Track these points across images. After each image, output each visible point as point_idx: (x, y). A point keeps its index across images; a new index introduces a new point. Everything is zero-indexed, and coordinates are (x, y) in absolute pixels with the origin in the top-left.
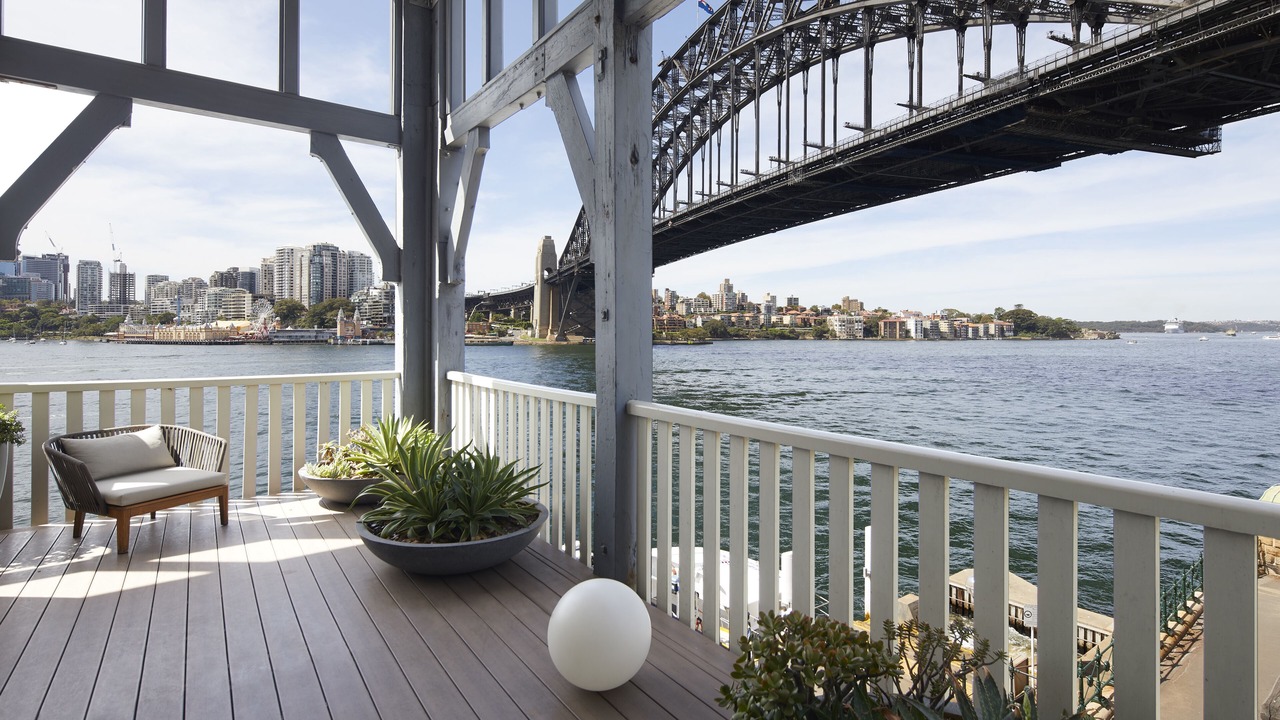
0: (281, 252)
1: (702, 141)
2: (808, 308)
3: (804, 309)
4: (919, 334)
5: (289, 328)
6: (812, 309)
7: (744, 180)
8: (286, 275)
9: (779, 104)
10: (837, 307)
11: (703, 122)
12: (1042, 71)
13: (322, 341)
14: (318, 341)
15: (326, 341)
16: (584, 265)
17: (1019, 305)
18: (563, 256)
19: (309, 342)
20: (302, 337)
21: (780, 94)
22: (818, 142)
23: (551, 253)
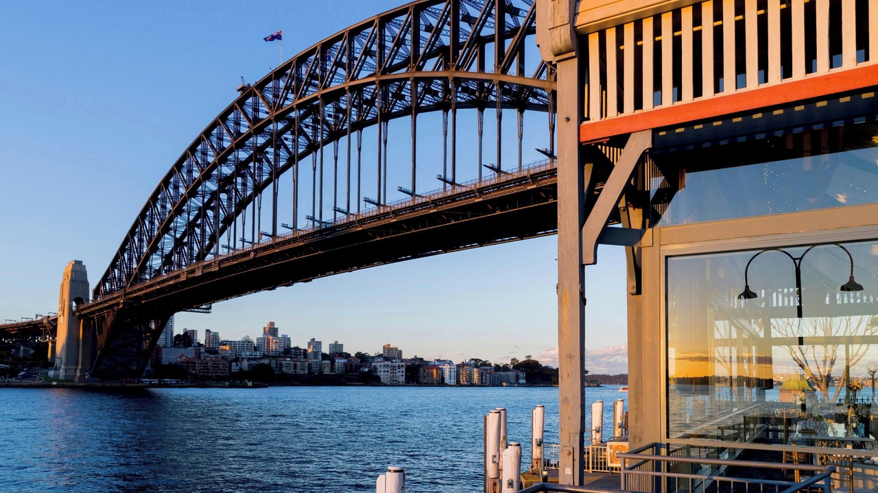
3: (349, 355)
4: (453, 380)
6: (355, 355)
9: (315, 169)
10: (380, 356)
12: (532, 172)
16: (131, 296)
17: (529, 356)
18: (99, 286)
21: (315, 161)
22: (344, 208)
23: (82, 282)
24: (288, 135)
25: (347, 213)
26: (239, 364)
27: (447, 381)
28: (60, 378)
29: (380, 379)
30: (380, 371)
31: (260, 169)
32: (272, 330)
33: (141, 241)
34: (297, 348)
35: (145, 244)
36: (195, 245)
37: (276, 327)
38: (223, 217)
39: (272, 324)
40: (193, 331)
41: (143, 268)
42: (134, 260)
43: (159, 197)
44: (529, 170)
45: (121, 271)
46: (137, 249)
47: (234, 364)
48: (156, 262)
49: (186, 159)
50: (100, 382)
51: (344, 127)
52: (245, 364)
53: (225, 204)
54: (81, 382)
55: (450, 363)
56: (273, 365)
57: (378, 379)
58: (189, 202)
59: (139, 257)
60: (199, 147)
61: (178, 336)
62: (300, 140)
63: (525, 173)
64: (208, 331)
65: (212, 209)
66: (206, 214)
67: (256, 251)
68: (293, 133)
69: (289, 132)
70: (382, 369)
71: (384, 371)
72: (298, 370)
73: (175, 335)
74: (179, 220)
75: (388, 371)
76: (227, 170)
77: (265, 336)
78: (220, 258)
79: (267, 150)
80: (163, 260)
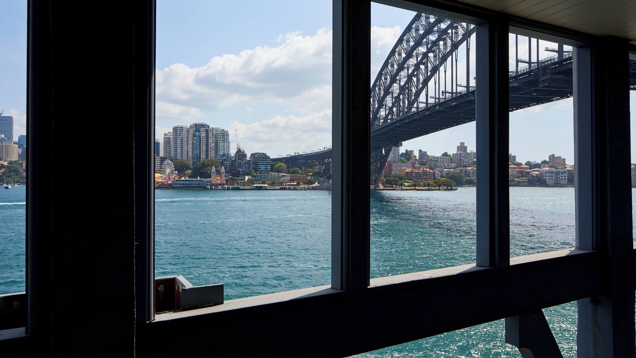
0: (175, 129)
2: (524, 163)
3: (521, 164)
5: (183, 179)
6: (526, 164)
7: (459, 91)
8: (179, 143)
10: (545, 162)
13: (202, 187)
14: (200, 187)
15: (205, 187)
19: (195, 187)
20: (191, 184)
29: (546, 182)
30: (546, 176)
31: (456, 33)
32: (463, 148)
36: (413, 88)
37: (465, 145)
38: (431, 68)
39: (462, 144)
40: (411, 151)
47: (436, 172)
48: (383, 113)
52: (445, 172)
53: (432, 59)
56: (463, 173)
57: (545, 181)
58: (408, 62)
60: (413, 26)
61: (402, 153)
64: (420, 151)
65: (423, 64)
66: (419, 68)
67: (440, 105)
70: (547, 175)
71: (549, 176)
73: (400, 153)
74: (402, 74)
75: (552, 176)
76: (432, 38)
77: (458, 152)
78: (420, 110)
79: (448, 32)
80: (387, 112)
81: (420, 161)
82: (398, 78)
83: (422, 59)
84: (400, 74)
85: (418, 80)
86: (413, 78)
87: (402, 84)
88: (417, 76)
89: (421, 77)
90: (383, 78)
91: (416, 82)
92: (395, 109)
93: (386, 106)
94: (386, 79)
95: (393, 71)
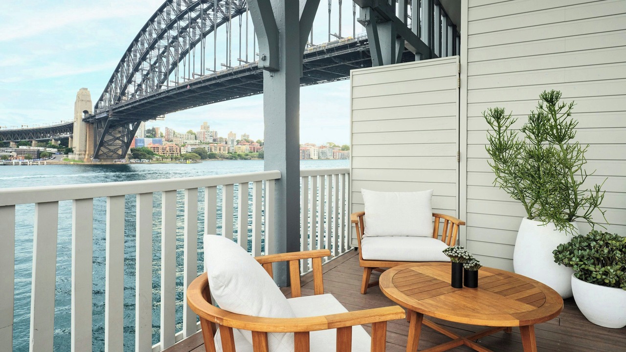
1: (184, 54)
4: (316, 157)
6: (257, 142)
7: (208, 74)
11: (185, 42)
16: (116, 111)
18: (98, 103)
23: (88, 101)
24: (210, 12)
25: (246, 62)
26: (186, 148)
27: (312, 156)
28: (76, 159)
32: (206, 127)
33: (122, 76)
34: (221, 138)
35: (125, 77)
37: (208, 124)
39: (206, 123)
40: (157, 128)
41: (123, 93)
42: (118, 88)
43: (132, 49)
44: (358, 38)
45: (110, 95)
46: (120, 81)
47: (182, 148)
48: (131, 89)
49: (148, 27)
50: (100, 161)
51: (245, 7)
52: (189, 149)
54: (89, 162)
55: (314, 145)
56: (207, 149)
59: (121, 86)
60: (156, 19)
62: (218, 15)
63: (356, 40)
64: (167, 128)
67: (191, 85)
68: (213, 11)
69: (211, 10)
72: (222, 151)
76: (183, 24)
77: (202, 131)
78: (170, 89)
79: (197, 21)
80: (136, 88)
81: (166, 137)
82: (148, 56)
83: (172, 42)
84: (150, 53)
85: (168, 61)
86: (163, 58)
87: (152, 63)
88: (167, 58)
89: (170, 58)
90: (132, 55)
91: (165, 63)
92: (144, 86)
93: (135, 82)
94: (135, 56)
95: (143, 49)
